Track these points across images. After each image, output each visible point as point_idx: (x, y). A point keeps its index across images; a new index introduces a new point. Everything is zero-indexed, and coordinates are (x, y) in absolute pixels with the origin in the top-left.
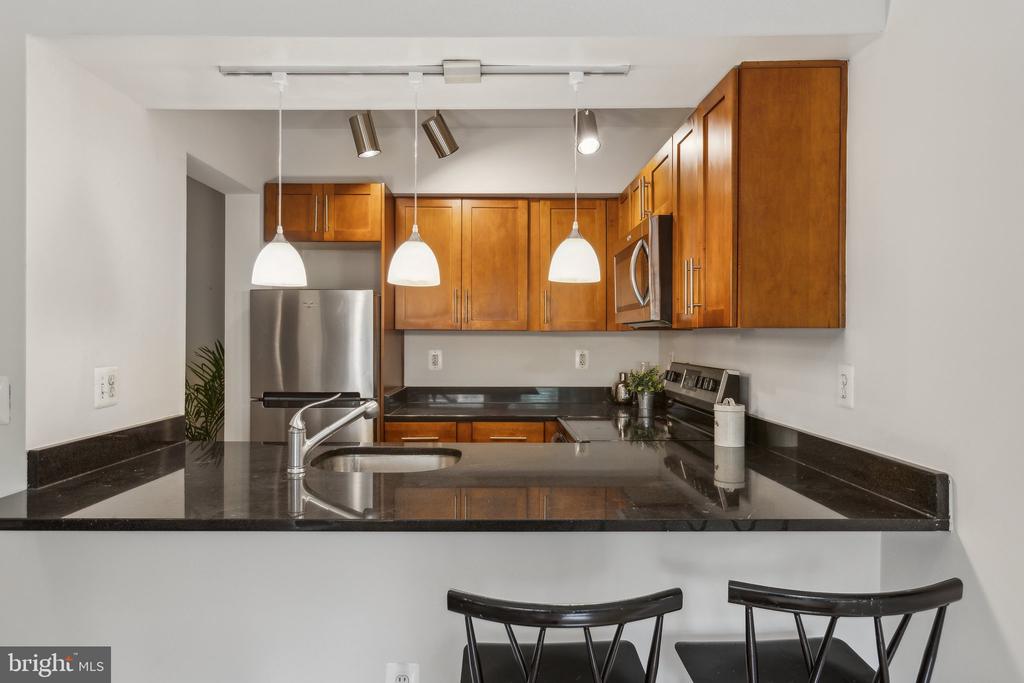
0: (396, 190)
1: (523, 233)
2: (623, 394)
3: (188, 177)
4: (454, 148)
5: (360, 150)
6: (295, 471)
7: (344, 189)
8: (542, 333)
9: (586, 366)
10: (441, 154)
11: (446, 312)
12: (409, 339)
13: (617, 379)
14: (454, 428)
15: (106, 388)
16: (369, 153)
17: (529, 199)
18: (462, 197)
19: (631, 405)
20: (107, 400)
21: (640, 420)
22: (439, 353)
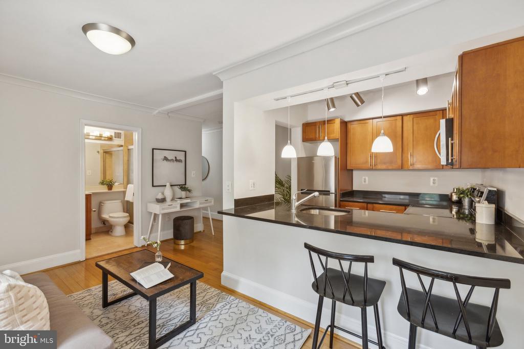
0: (347, 119)
1: (399, 129)
2: (455, 198)
3: (276, 125)
4: (362, 102)
5: (329, 109)
6: (293, 211)
7: (330, 121)
8: (409, 170)
9: (436, 185)
10: (358, 105)
11: (367, 162)
12: (355, 173)
13: (452, 191)
14: (366, 206)
15: (252, 185)
16: (332, 110)
17: (402, 115)
18: (373, 119)
19: (459, 203)
20: (252, 188)
21: (463, 210)
22: (367, 178)
